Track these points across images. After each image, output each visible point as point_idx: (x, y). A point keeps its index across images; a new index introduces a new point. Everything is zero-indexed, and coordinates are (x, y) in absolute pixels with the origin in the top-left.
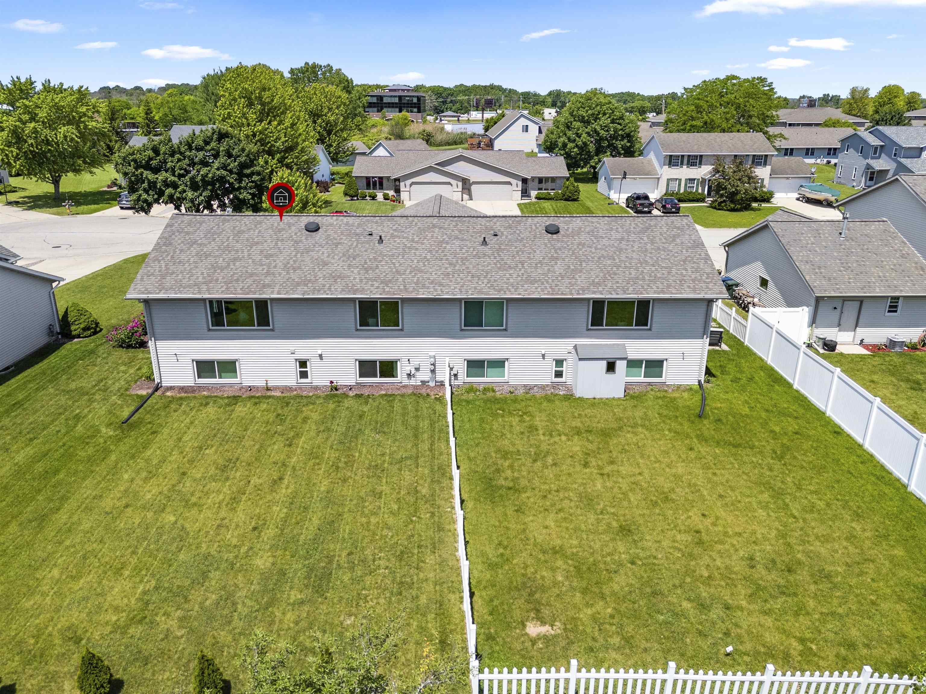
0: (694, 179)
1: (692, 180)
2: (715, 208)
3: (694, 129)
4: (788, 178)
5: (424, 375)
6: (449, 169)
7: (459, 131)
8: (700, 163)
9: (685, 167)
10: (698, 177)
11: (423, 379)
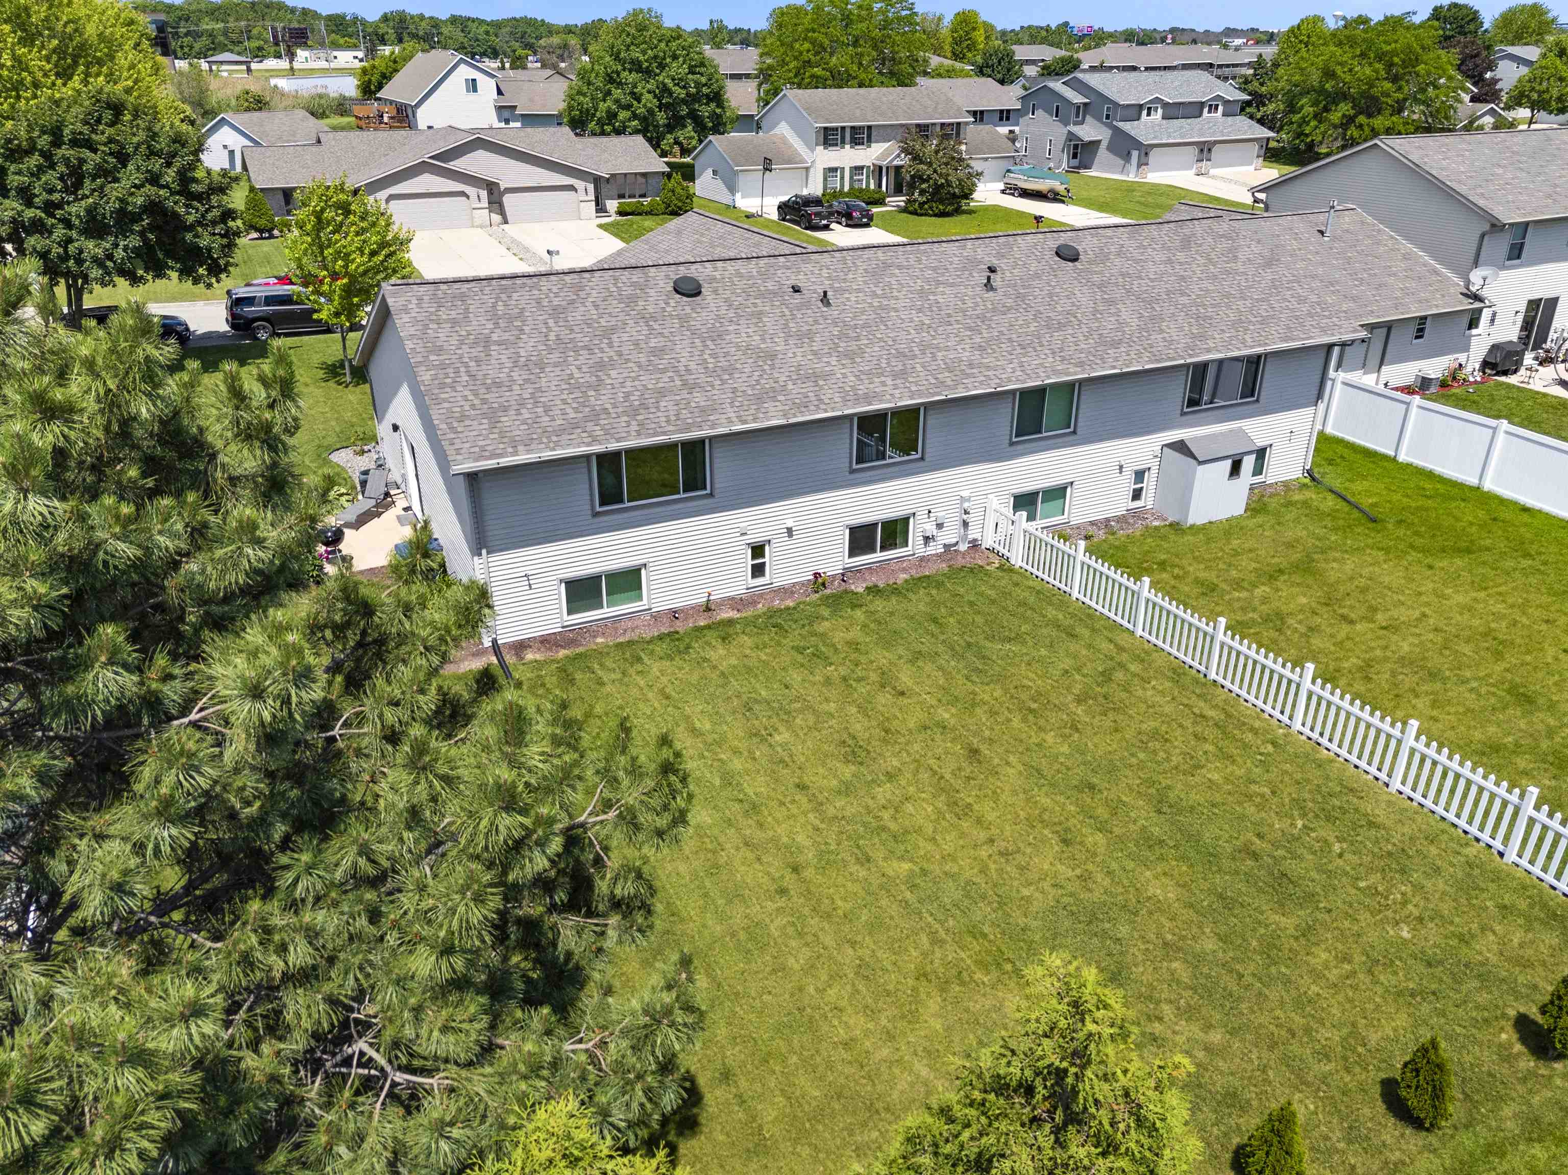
0: (862, 168)
1: (858, 169)
2: (914, 213)
3: (818, 83)
4: (986, 159)
5: (948, 536)
6: (457, 165)
7: (314, 91)
8: (869, 140)
9: (847, 147)
10: (868, 163)
11: (947, 542)
